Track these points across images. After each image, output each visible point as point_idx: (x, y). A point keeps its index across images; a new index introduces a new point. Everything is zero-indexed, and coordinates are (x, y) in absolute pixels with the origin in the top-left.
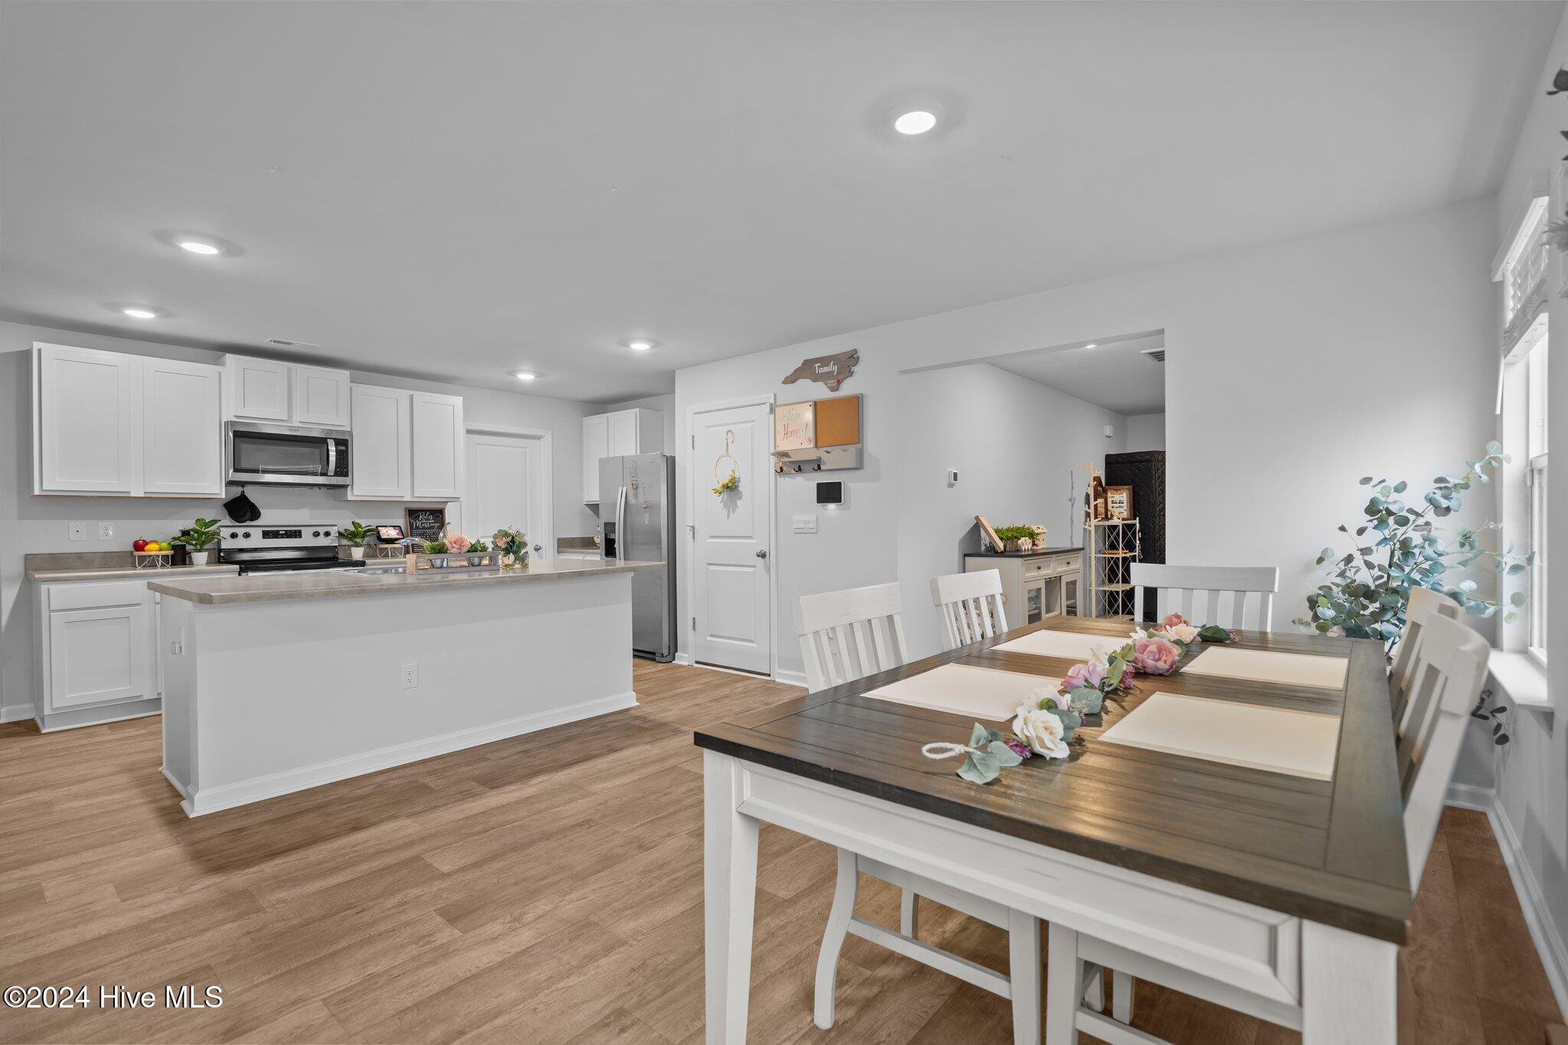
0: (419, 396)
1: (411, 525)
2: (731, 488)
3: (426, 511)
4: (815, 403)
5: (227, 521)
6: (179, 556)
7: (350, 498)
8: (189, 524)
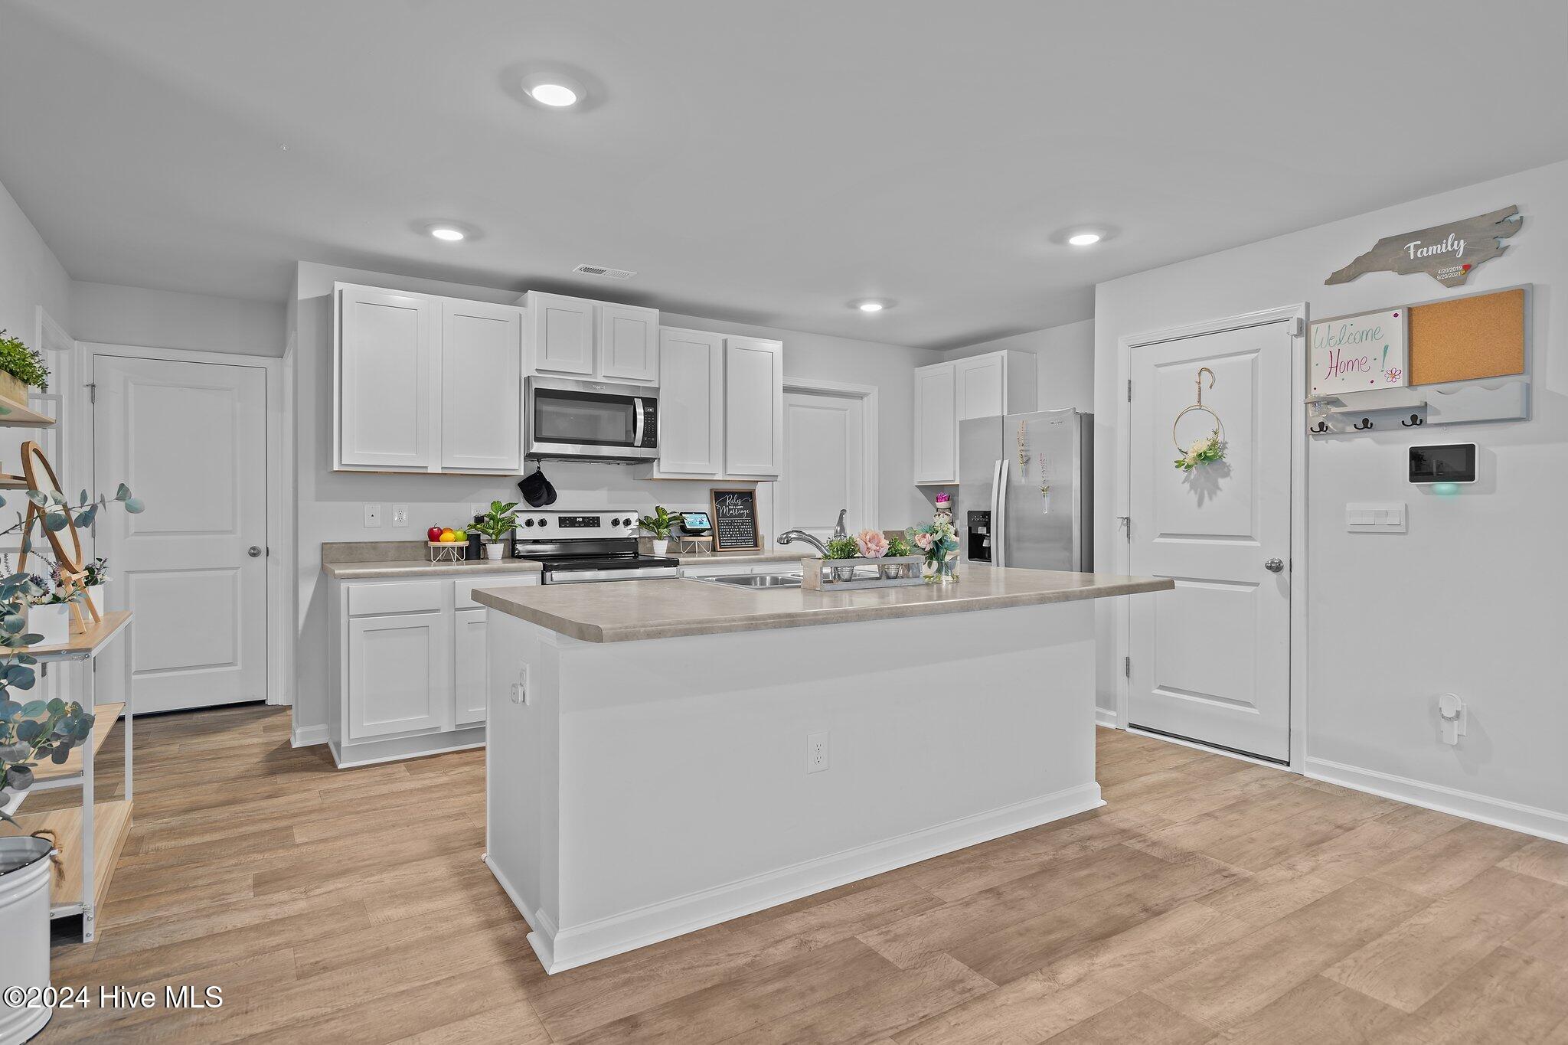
0: (734, 340)
1: (718, 511)
2: (1210, 458)
3: (733, 493)
4: (1410, 310)
5: (522, 505)
6: (474, 550)
7: (656, 475)
8: (484, 509)
